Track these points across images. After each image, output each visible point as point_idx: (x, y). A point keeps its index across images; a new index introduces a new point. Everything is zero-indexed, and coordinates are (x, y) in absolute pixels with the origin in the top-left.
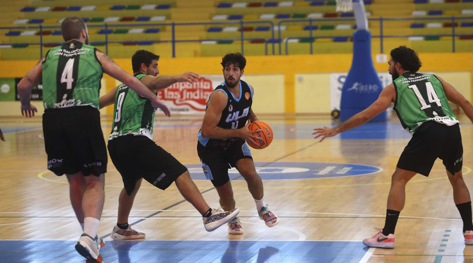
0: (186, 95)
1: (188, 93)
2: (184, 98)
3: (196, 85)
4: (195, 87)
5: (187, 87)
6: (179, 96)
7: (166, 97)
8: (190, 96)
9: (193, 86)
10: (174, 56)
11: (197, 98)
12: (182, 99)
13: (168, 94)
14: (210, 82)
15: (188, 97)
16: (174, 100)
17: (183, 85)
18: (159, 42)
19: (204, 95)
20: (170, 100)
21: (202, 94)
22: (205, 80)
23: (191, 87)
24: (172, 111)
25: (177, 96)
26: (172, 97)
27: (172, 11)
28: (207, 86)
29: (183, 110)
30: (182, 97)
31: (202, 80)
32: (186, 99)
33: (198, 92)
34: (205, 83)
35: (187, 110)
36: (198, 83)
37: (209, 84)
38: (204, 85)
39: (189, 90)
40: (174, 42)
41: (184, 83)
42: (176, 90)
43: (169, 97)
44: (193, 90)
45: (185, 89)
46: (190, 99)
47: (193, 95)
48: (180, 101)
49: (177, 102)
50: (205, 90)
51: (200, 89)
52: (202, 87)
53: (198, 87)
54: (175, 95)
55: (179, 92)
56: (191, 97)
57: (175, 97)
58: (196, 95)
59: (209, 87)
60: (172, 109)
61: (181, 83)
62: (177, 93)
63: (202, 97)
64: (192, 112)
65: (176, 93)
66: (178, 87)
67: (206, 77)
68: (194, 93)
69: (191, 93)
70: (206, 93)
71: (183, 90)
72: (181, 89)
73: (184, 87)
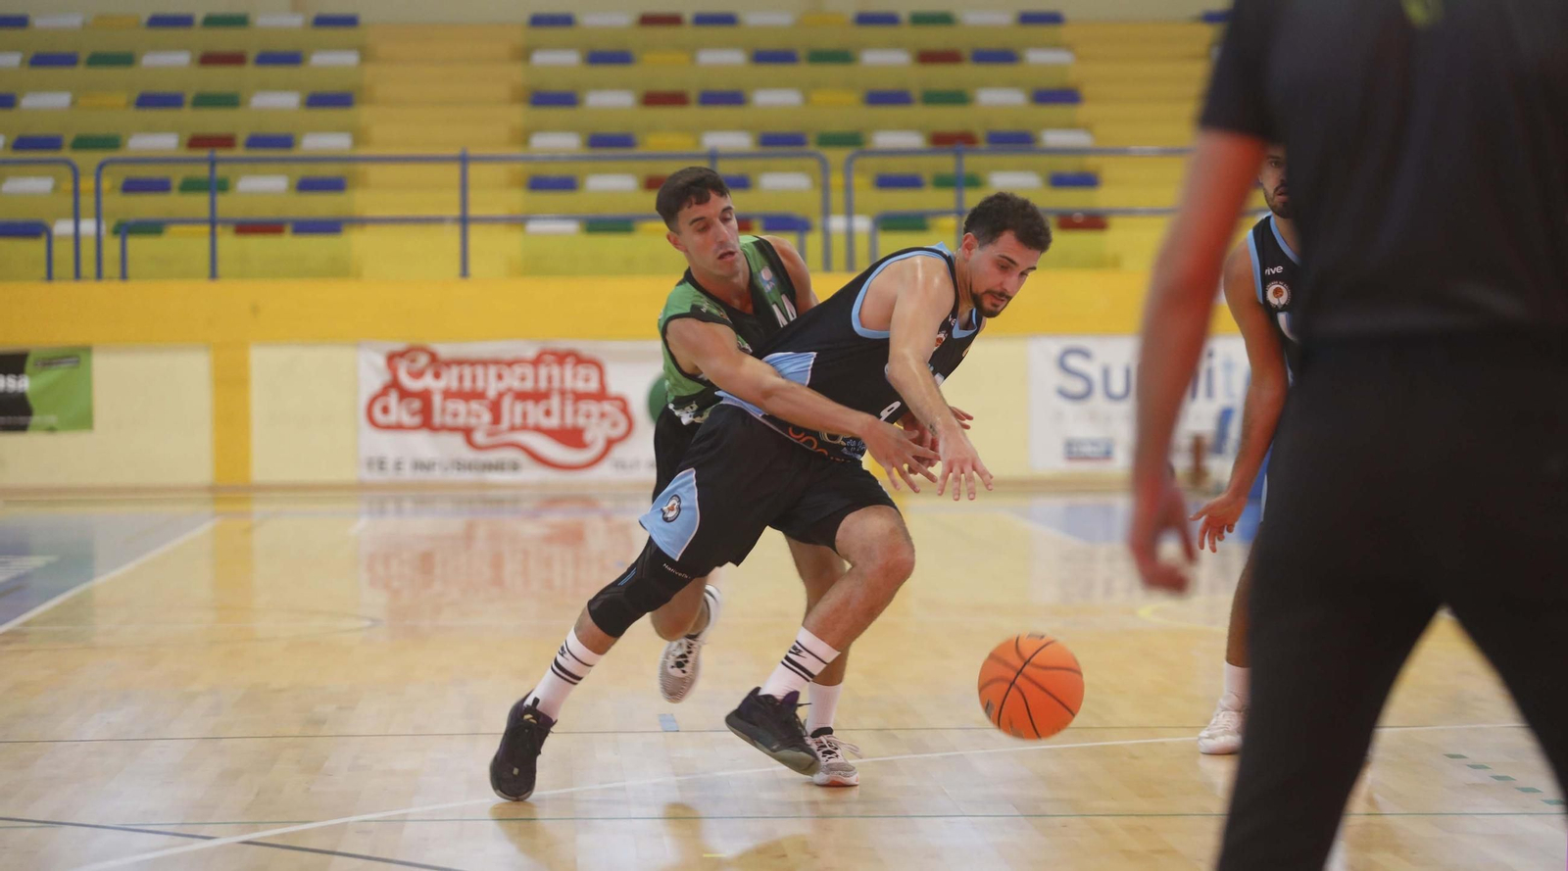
0: (512, 412)
1: (519, 407)
2: (505, 423)
3: (550, 379)
4: (543, 385)
5: (516, 385)
6: (487, 417)
7: (437, 419)
8: (525, 415)
9: (536, 379)
10: (464, 272)
11: (553, 422)
12: (494, 427)
13: (443, 411)
14: (598, 366)
15: (518, 421)
16: (467, 432)
17: (500, 377)
18: (361, 222)
19: (576, 412)
20: (453, 429)
21: (569, 409)
22: (580, 360)
23: (529, 385)
24: (459, 469)
25: (478, 416)
26: (461, 421)
27: (362, 114)
28: (587, 380)
29: (498, 467)
30: (497, 419)
31: (570, 360)
32: (513, 428)
33: (555, 402)
34: (582, 370)
35: (515, 467)
36: (556, 371)
37: (594, 374)
38: (575, 376)
39: (522, 396)
40: (464, 221)
41: (506, 371)
42: (476, 395)
43: (449, 421)
44: (538, 396)
45: (509, 390)
46: (524, 428)
47: (535, 413)
48: (490, 434)
49: (479, 437)
50: (579, 397)
51: (563, 393)
52: (569, 384)
53: (556, 384)
54: (469, 413)
55: (486, 402)
56: (531, 421)
57: (473, 421)
58: (548, 413)
59: (593, 386)
60: (459, 463)
61: (492, 371)
62: (480, 404)
63: (569, 421)
64: (533, 474)
65: (475, 405)
66: (480, 384)
67: (585, 348)
68: (543, 406)
69: (530, 406)
70: (584, 406)
71: (501, 395)
72: (492, 393)
73: (502, 386)
